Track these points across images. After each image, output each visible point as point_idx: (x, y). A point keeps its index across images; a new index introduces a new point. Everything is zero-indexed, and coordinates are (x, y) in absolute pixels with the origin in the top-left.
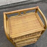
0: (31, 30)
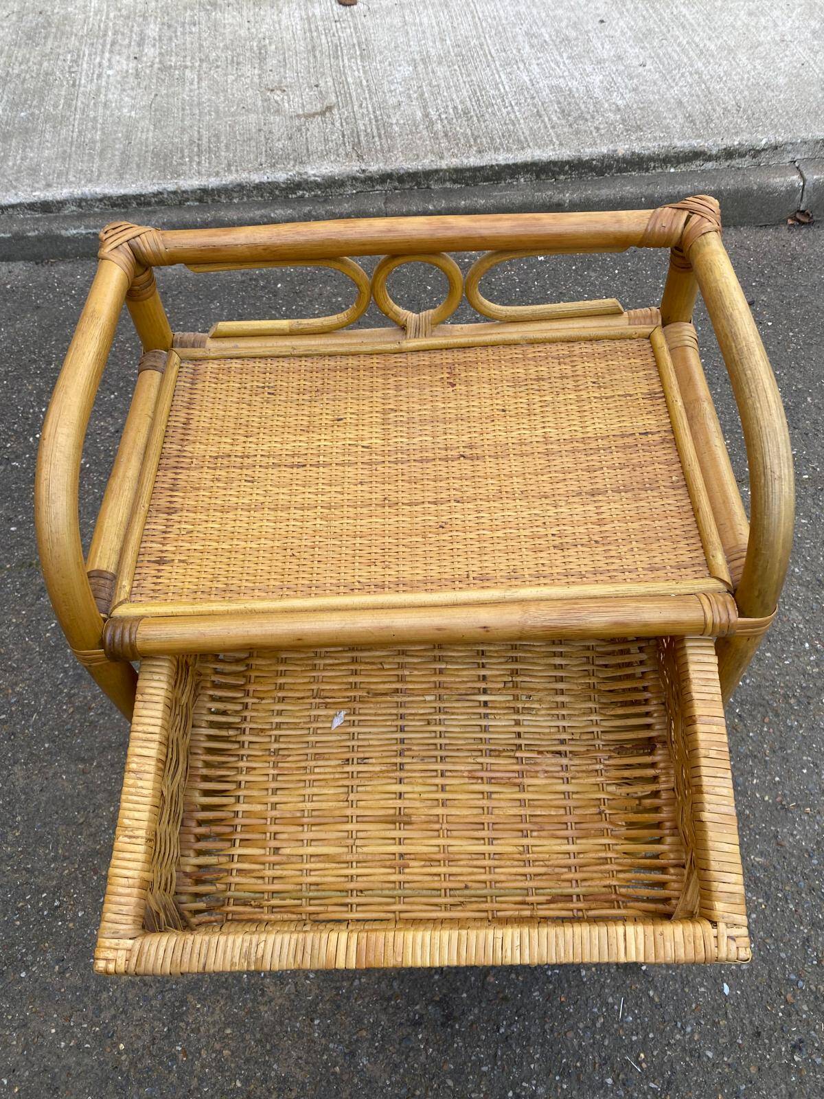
0: (483, 580)
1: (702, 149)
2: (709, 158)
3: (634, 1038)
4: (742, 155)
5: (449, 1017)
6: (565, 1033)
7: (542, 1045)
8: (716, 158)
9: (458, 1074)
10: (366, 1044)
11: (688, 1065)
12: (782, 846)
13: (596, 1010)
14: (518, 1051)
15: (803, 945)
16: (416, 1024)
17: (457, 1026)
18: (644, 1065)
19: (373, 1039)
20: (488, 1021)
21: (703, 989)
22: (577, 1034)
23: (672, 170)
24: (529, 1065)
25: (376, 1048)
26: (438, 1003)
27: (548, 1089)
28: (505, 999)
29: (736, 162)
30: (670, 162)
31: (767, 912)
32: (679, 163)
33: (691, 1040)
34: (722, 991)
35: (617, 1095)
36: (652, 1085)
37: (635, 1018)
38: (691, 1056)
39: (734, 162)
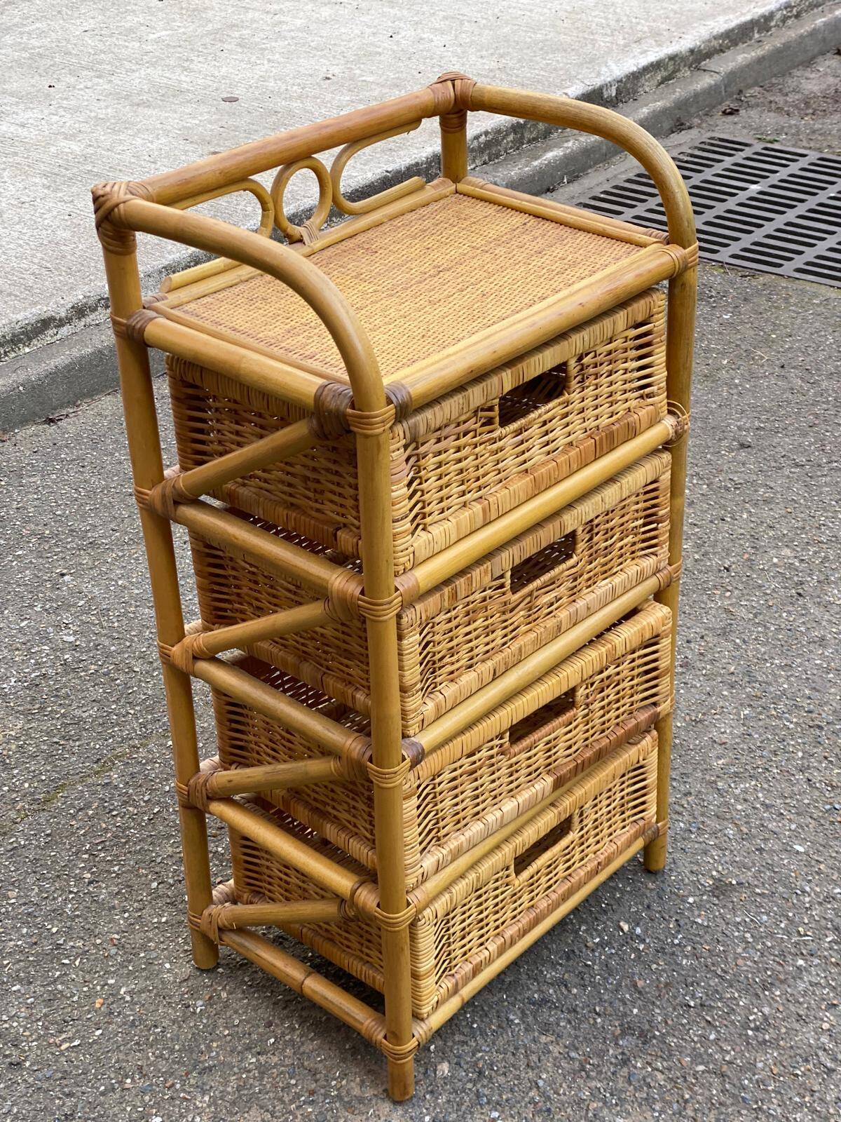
1: (48, 314)
2: (61, 323)
3: (782, 925)
4: (94, 309)
5: (643, 1034)
6: (737, 965)
7: (731, 986)
8: (69, 320)
9: (697, 1058)
10: (606, 1111)
11: (834, 909)
12: (724, 743)
13: (736, 934)
14: (719, 1004)
15: (810, 786)
16: (625, 1062)
17: (657, 1033)
18: (809, 933)
19: (605, 1103)
20: (674, 1009)
21: (786, 861)
22: (744, 958)
23: (27, 350)
24: (738, 1005)
25: (617, 1105)
26: (623, 1034)
27: (770, 1006)
28: (667, 985)
29: (91, 318)
30: (20, 341)
31: (766, 786)
32: (30, 339)
33: (817, 894)
34: (798, 852)
35: (816, 966)
36: (829, 939)
37: (768, 915)
38: (829, 902)
39: (88, 320)
